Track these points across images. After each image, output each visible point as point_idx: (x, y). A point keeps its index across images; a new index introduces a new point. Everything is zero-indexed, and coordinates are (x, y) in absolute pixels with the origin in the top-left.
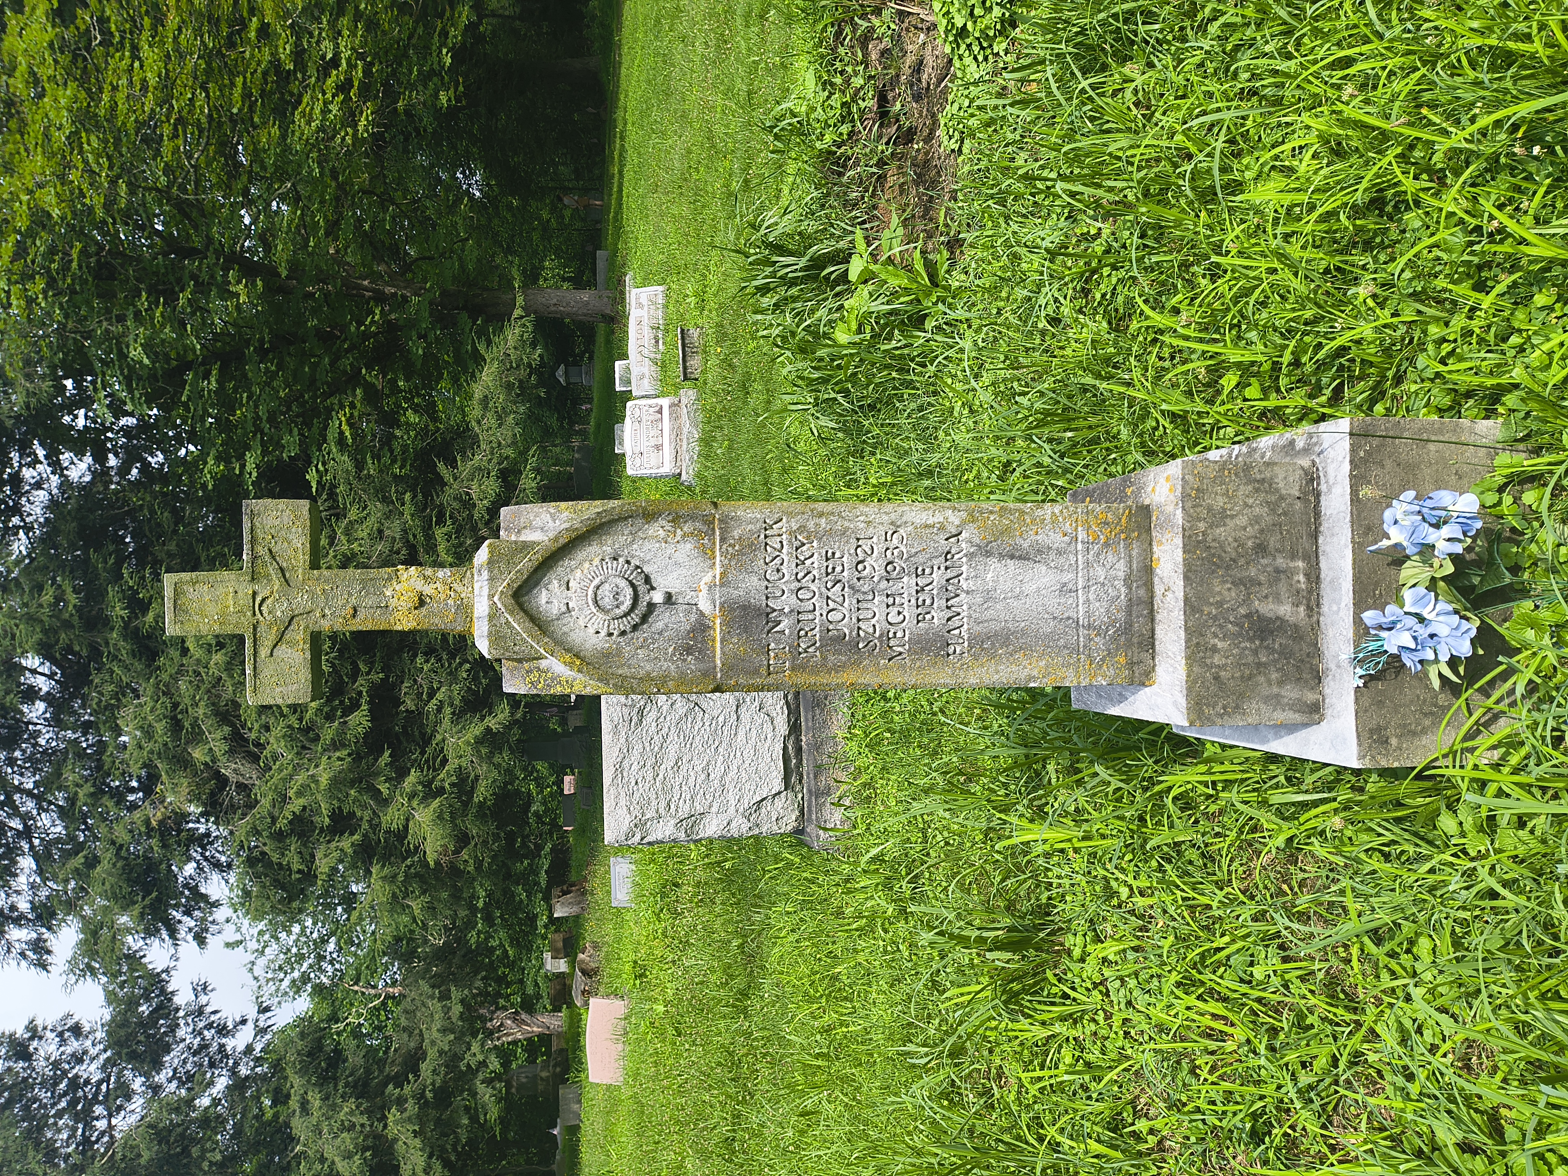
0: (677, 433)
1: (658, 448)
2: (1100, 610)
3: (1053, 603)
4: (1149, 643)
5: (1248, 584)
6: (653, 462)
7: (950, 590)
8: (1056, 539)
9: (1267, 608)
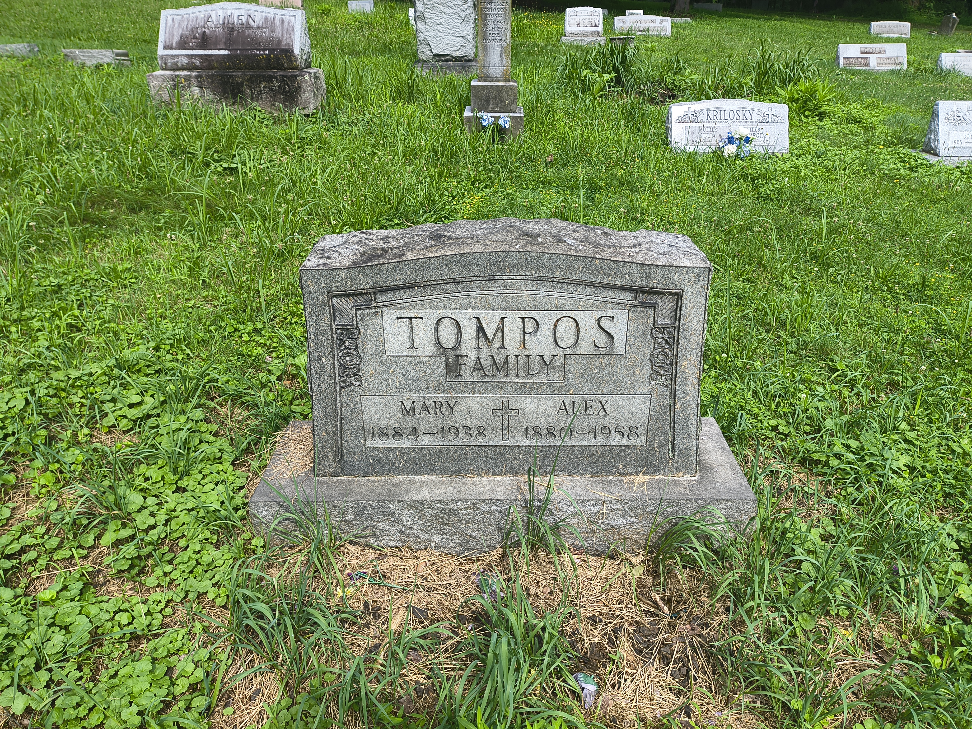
0: (585, 35)
1: (579, 25)
2: (491, 71)
3: (493, 62)
4: (485, 81)
5: (495, 98)
6: (572, 22)
7: (495, 40)
8: (504, 63)
9: (491, 102)
